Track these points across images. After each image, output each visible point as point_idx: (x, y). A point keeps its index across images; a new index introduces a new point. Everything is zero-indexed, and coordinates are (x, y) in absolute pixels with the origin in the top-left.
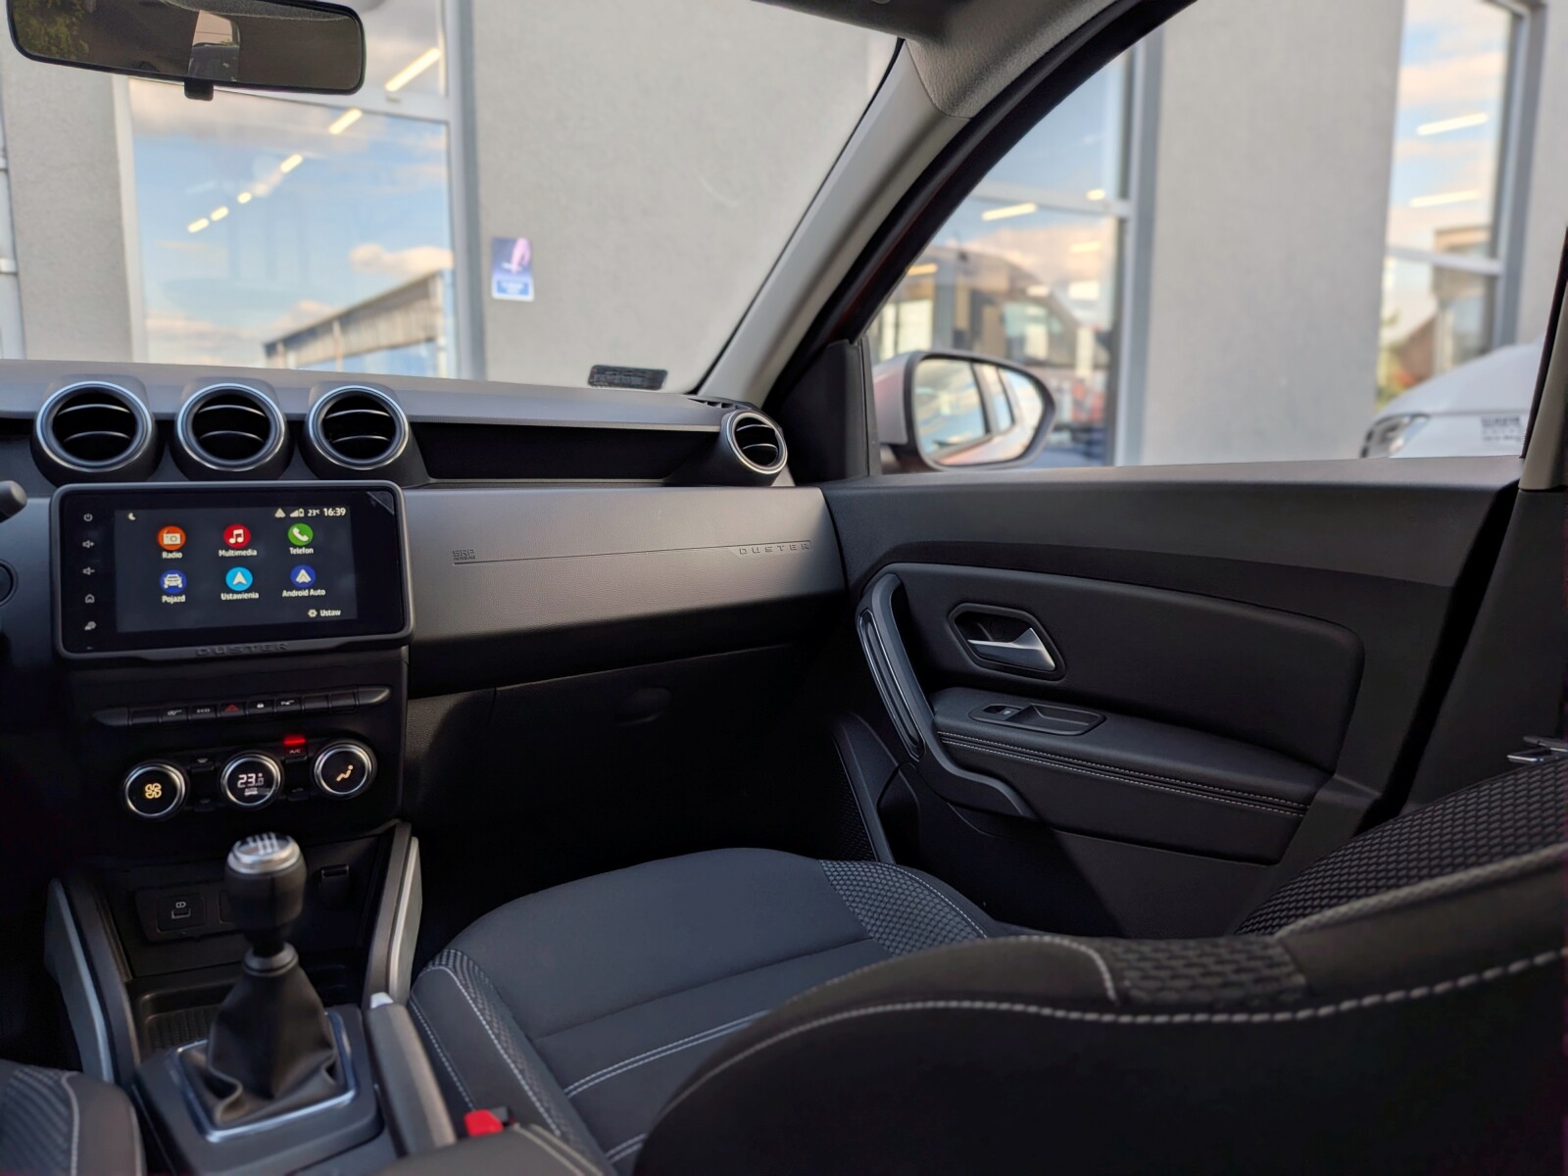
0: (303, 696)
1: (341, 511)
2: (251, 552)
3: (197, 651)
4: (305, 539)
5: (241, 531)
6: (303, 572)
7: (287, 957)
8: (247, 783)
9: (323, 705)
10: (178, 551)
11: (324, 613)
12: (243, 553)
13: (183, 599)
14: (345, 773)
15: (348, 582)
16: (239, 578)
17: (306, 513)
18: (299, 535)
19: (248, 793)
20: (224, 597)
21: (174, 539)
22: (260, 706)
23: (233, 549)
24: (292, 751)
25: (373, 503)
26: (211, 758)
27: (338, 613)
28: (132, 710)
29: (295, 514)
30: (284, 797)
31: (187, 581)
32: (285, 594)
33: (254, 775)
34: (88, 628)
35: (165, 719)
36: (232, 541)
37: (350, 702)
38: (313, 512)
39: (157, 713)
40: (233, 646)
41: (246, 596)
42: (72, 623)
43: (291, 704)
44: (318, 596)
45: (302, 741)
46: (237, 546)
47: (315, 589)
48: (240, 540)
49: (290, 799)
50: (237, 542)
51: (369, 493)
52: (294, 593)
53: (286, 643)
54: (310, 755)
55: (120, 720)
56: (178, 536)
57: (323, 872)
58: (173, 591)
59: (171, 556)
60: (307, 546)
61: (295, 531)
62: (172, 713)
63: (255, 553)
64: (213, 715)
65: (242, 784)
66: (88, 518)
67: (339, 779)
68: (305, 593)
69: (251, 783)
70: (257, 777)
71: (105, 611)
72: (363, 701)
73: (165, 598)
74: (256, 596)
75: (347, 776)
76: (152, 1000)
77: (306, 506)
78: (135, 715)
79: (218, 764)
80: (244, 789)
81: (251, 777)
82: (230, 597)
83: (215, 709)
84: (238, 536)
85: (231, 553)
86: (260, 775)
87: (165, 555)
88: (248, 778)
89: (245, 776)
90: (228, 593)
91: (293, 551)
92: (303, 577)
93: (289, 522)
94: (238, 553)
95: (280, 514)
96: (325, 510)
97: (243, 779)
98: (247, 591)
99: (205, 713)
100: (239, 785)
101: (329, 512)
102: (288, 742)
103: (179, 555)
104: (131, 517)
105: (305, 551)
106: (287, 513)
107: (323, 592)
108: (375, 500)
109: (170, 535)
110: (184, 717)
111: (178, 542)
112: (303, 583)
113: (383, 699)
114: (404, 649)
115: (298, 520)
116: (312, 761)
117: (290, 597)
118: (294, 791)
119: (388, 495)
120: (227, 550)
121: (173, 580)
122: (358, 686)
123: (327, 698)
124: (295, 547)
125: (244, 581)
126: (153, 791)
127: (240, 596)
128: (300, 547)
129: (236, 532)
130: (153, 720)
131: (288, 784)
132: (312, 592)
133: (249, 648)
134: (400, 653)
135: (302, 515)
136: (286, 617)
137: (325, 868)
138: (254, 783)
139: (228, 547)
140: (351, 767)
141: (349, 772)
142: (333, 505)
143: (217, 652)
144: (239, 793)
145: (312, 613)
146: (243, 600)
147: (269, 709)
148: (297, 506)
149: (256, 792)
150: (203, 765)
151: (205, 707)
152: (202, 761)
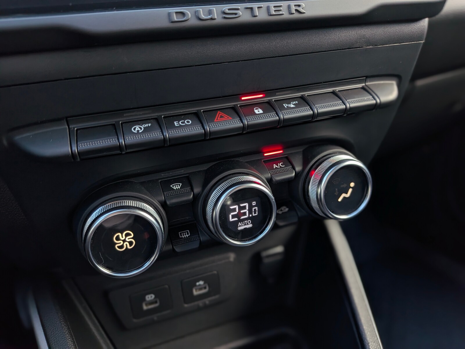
3: (169, 14)
8: (238, 216)
14: (347, 193)
19: (241, 227)
26: (187, 181)
28: (75, 127)
33: (247, 205)
35: (130, 140)
37: (367, 101)
39: (115, 132)
40: (226, 7)
55: (59, 146)
62: (137, 128)
64: (197, 130)
65: (233, 217)
69: (245, 214)
70: (251, 207)
75: (348, 195)
80: (236, 224)
81: (244, 208)
83: (197, 117)
86: (254, 203)
88: (241, 208)
89: (236, 207)
97: (234, 210)
100: (231, 220)
102: (266, 155)
110: (154, 134)
126: (124, 241)
130: (111, 141)
138: (247, 215)
140: (352, 184)
141: (350, 190)
143: (203, 16)
144: (231, 229)
149: (250, 226)
150: (178, 194)
151: (185, 116)
152: (176, 187)
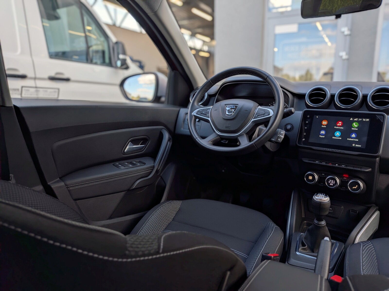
0: (348, 165)
1: (368, 120)
2: (342, 128)
3: (324, 149)
4: (356, 126)
5: (341, 123)
6: (354, 134)
7: (323, 223)
8: (331, 182)
9: (352, 168)
10: (325, 126)
11: (357, 145)
12: (340, 128)
13: (324, 137)
14: (355, 187)
15: (365, 139)
16: (338, 134)
17: (358, 119)
18: (355, 125)
19: (331, 184)
20: (333, 138)
21: (325, 123)
22: (337, 165)
23: (338, 127)
24: (344, 178)
25: (377, 119)
26: (325, 174)
27: (360, 146)
28: (309, 159)
29: (355, 120)
30: (340, 188)
31: (326, 133)
32: (348, 139)
34: (303, 140)
35: (315, 163)
36: (338, 125)
37: (359, 169)
38: (360, 119)
39: (313, 161)
40: (332, 149)
41: (338, 138)
42: (300, 138)
43: (344, 166)
44: (356, 141)
45: (347, 176)
46: (339, 126)
47: (356, 139)
48: (340, 125)
49: (341, 189)
50: (339, 125)
51: (377, 116)
52: (350, 139)
53: (345, 151)
54: (348, 180)
55: (306, 161)
56: (326, 122)
57: (351, 210)
58: (322, 135)
59: (323, 127)
60: (356, 128)
61: (354, 124)
62: (317, 162)
63: (343, 128)
64: (325, 164)
65: (330, 182)
66: (308, 116)
67: (353, 188)
68: (353, 140)
69: (332, 182)
71: (307, 137)
72: (363, 170)
73: (320, 136)
74: (341, 138)
75: (355, 188)
76: (306, 223)
77: (359, 117)
78: (310, 160)
79: (326, 176)
80: (330, 183)
81: (332, 181)
82: (334, 138)
83: (326, 163)
84: (340, 123)
85: (337, 127)
86: (334, 181)
87: (322, 126)
88: (331, 181)
89: (331, 180)
90: (334, 137)
91: (352, 129)
92: (354, 136)
93: (354, 121)
94: (339, 128)
95: (351, 119)
96: (363, 119)
97: (330, 181)
98: (339, 137)
99: (324, 163)
100: (329, 182)
101: (364, 120)
102: (344, 176)
103: (325, 127)
104: (317, 117)
105: (355, 129)
106: (353, 119)
107: (358, 140)
108: (378, 118)
109: (324, 122)
110: (319, 163)
111: (326, 124)
112: (353, 137)
113: (369, 171)
114: (378, 159)
115: (356, 121)
116: (348, 182)
117: (349, 140)
118: (343, 188)
119: (382, 117)
120: (336, 127)
121: (323, 132)
122: (363, 166)
123: (354, 167)
124: (353, 128)
125: (339, 135)
126: (311, 178)
127: (337, 138)
128: (355, 128)
129: (339, 123)
130: (312, 162)
131: (341, 185)
132: (355, 140)
133: (336, 150)
134: (376, 160)
135: (357, 120)
136: (347, 145)
137: (352, 210)
138: (332, 183)
139: (337, 126)
140: (357, 186)
141: (356, 187)
142: (366, 118)
143: (329, 150)
144: (329, 184)
145: (354, 145)
146: (337, 139)
147: (338, 166)
148: (356, 118)
149: (332, 185)
150: (323, 175)
151: (324, 162)
152: (323, 174)
